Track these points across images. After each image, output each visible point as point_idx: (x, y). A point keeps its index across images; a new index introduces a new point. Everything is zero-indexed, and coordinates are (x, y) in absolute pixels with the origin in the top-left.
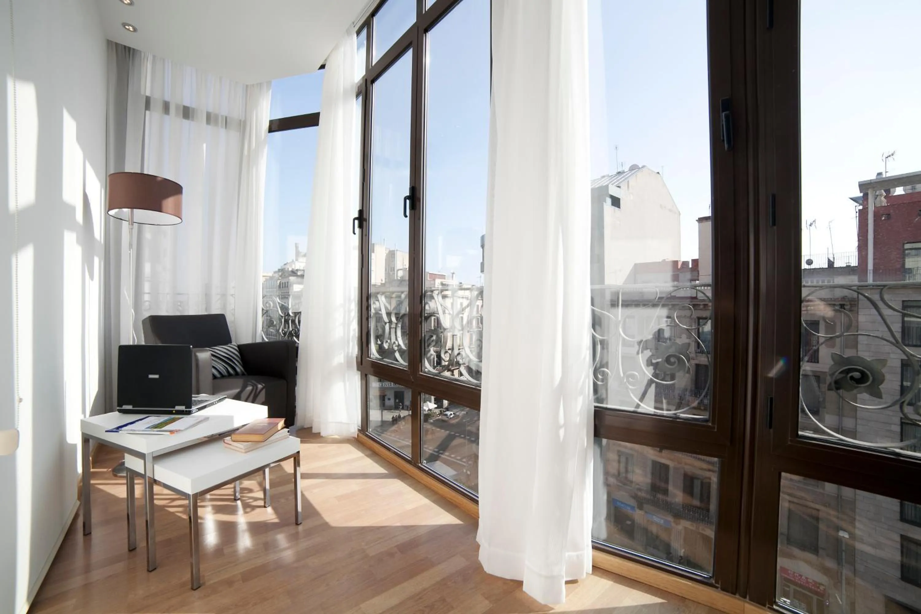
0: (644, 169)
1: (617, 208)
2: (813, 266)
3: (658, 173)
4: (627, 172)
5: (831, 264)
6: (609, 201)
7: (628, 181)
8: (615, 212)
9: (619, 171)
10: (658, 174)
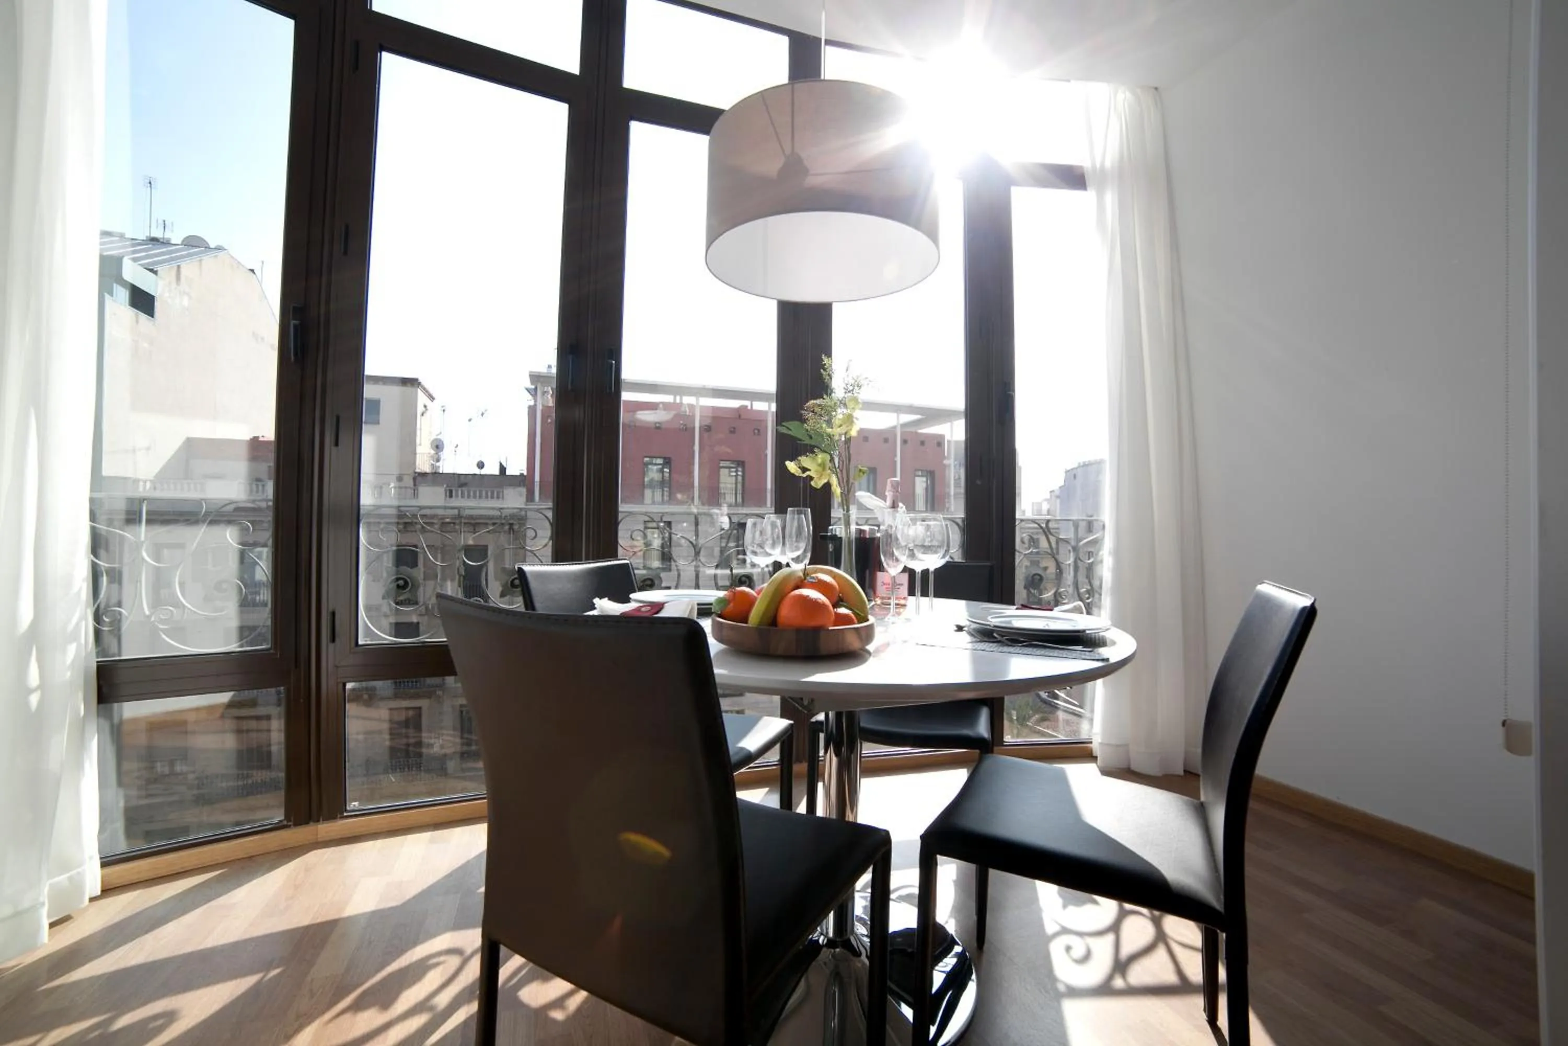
0: (221, 254)
1: (143, 317)
2: (484, 472)
3: (252, 271)
4: (177, 247)
5: (503, 469)
6: (123, 295)
7: (179, 267)
8: (137, 322)
9: (153, 235)
10: (251, 273)
